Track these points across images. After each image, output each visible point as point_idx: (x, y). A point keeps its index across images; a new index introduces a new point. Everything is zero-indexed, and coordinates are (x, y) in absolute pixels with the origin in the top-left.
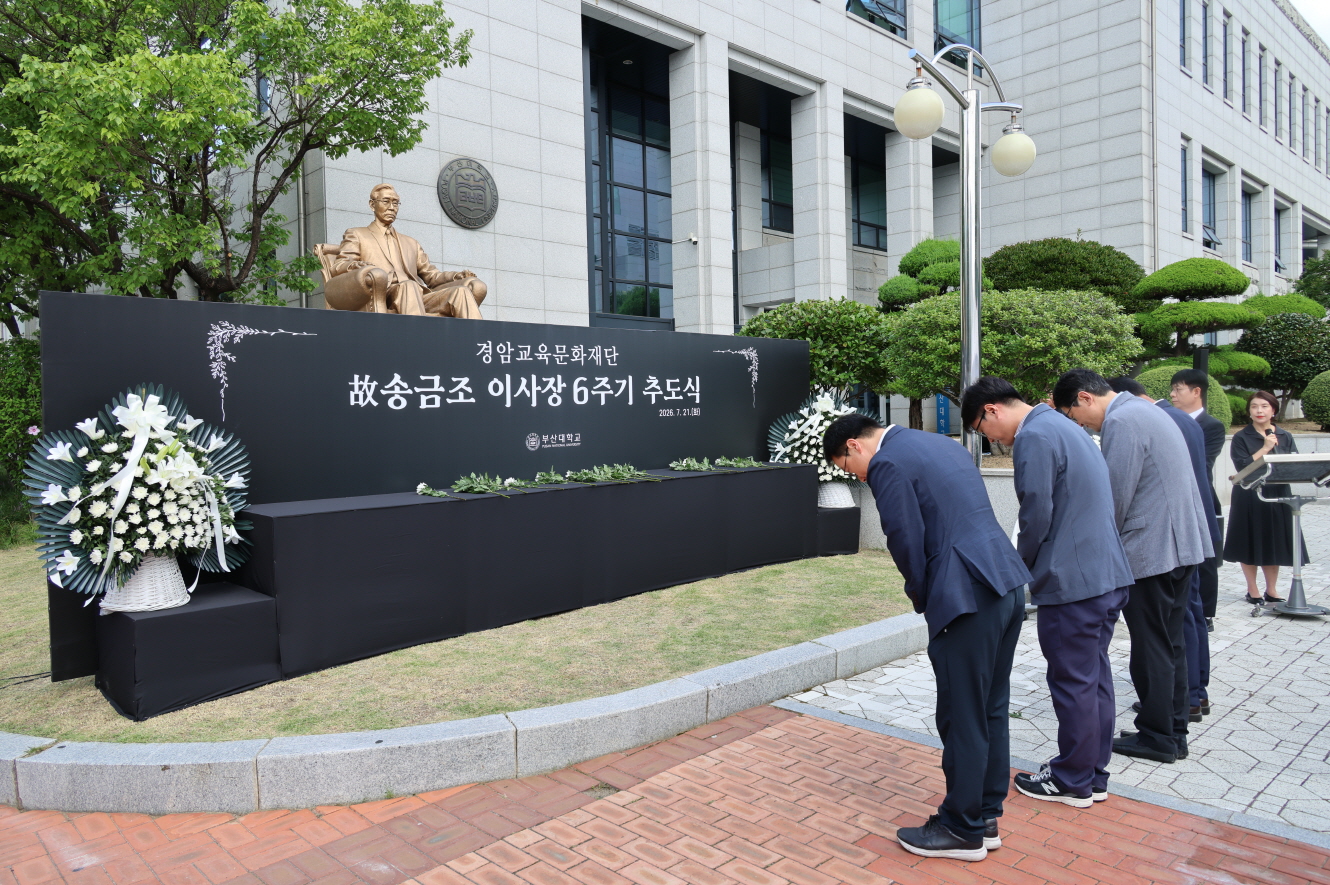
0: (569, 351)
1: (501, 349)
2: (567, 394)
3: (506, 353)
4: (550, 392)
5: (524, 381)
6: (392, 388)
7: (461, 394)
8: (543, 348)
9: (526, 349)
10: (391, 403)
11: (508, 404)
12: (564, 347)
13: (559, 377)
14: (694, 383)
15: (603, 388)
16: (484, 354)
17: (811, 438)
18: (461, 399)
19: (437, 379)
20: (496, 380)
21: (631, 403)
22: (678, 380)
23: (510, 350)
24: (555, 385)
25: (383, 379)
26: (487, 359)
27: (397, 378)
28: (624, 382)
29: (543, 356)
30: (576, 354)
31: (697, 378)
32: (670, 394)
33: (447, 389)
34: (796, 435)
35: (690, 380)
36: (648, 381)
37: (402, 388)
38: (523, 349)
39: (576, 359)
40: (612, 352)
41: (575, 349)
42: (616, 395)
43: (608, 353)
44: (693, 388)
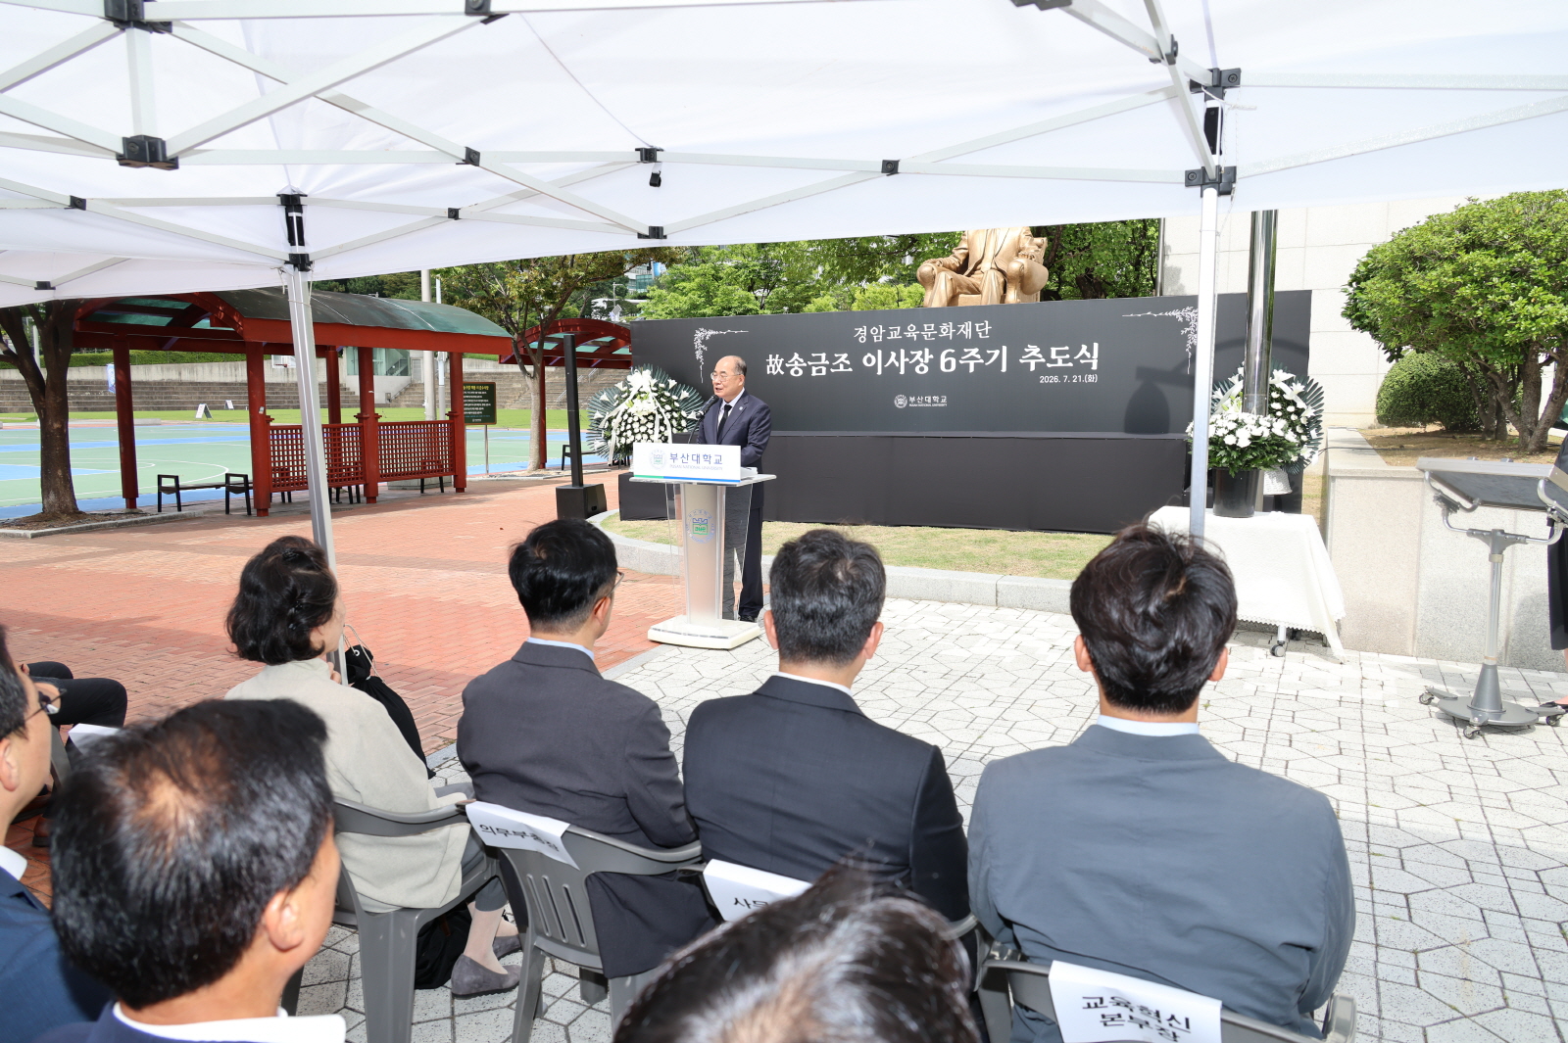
0: (937, 328)
1: (874, 331)
2: (934, 364)
3: (879, 334)
4: (918, 362)
5: (893, 354)
6: (793, 363)
7: (841, 366)
8: (912, 328)
9: (896, 330)
10: (792, 372)
11: (879, 372)
12: (933, 325)
13: (927, 350)
14: (1090, 350)
15: (972, 358)
16: (860, 335)
18: (842, 369)
19: (823, 355)
20: (869, 355)
21: (1004, 369)
22: (1067, 348)
23: (881, 331)
24: (923, 356)
25: (787, 357)
26: (862, 339)
27: (796, 356)
28: (997, 352)
29: (912, 333)
30: (944, 330)
31: (1096, 345)
32: (1055, 361)
33: (831, 363)
35: (1084, 347)
36: (1027, 350)
37: (799, 362)
38: (893, 330)
39: (945, 334)
40: (984, 327)
41: (944, 326)
42: (987, 364)
43: (980, 327)
44: (1088, 355)
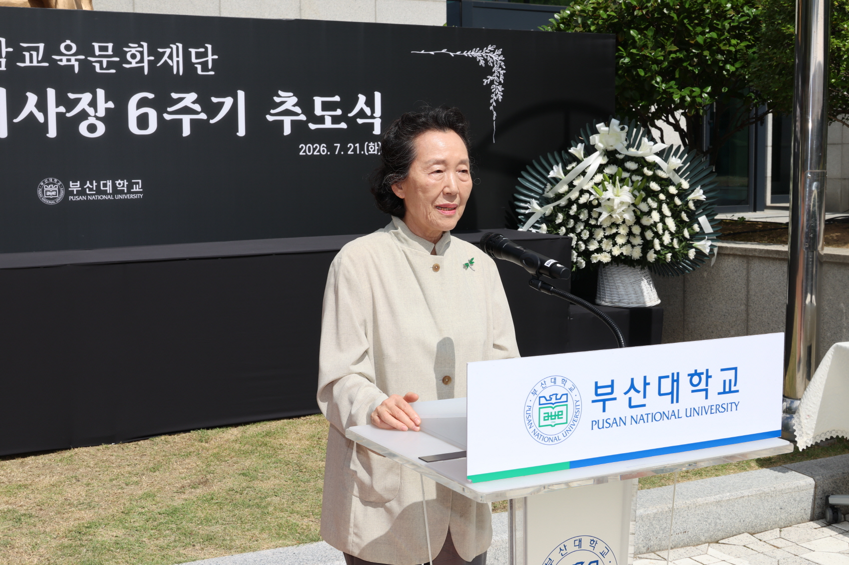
0: (119, 51)
2: (116, 119)
4: (84, 115)
5: (32, 98)
8: (68, 48)
9: (37, 49)
12: (110, 45)
13: (101, 93)
14: (370, 103)
15: (186, 110)
17: (582, 192)
21: (242, 132)
22: (337, 98)
23: (4, 50)
24: (93, 104)
28: (228, 102)
29: (69, 57)
30: (133, 56)
31: (378, 96)
32: (321, 120)
34: (563, 188)
35: (362, 98)
36: (277, 99)
38: (29, 49)
39: (134, 64)
40: (205, 54)
41: (132, 49)
42: (212, 122)
43: (198, 56)
44: (368, 111)
